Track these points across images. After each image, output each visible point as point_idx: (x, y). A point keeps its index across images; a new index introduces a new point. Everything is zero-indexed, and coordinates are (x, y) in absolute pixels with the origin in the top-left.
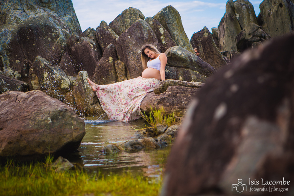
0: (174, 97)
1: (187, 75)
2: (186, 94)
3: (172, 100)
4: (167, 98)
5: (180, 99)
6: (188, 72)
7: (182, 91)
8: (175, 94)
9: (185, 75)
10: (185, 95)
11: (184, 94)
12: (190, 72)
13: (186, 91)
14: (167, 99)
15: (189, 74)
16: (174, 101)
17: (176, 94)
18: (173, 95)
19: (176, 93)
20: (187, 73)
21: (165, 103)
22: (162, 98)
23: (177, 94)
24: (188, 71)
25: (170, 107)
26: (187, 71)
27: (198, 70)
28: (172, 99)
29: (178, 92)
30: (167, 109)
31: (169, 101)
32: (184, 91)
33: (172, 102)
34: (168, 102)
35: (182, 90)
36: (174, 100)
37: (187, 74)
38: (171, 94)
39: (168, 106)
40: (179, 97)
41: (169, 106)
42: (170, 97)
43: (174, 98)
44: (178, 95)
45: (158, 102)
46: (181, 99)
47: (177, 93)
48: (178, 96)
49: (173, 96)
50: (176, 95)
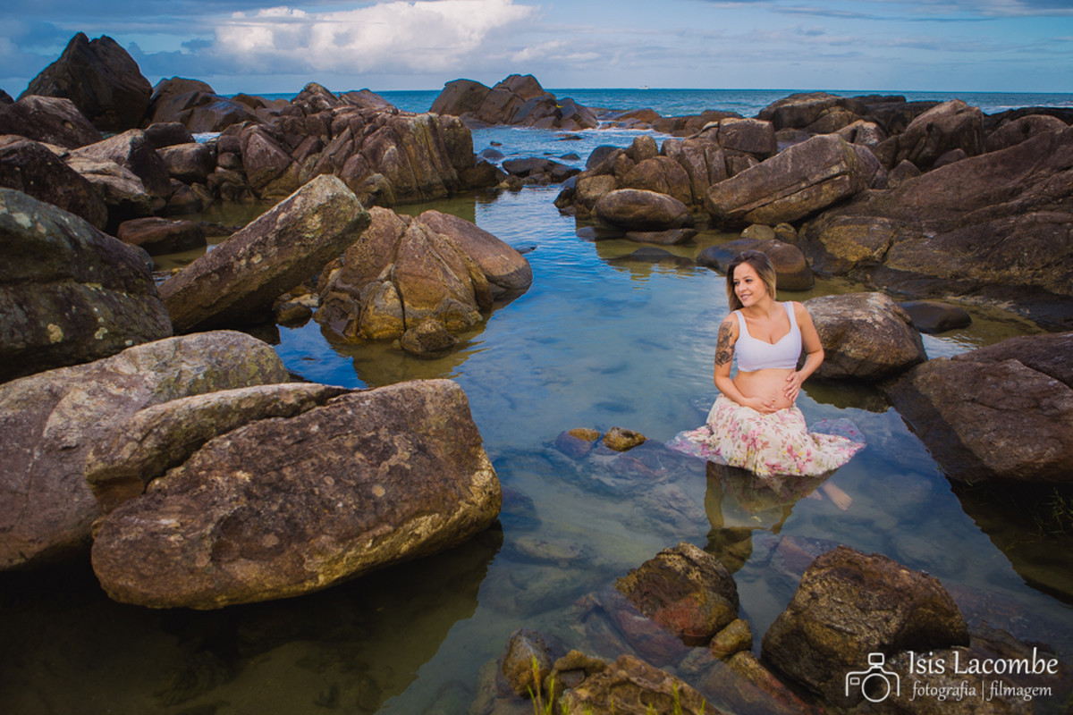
0: (277, 489)
1: (77, 309)
2: (316, 456)
3: (282, 509)
4: (247, 513)
5: (313, 492)
6: (75, 298)
7: (293, 444)
8: (273, 474)
9: (67, 314)
10: (315, 460)
11: (310, 458)
12: (81, 294)
13: (306, 438)
14: (250, 516)
15: (82, 306)
16: (292, 517)
17: (276, 470)
18: (269, 485)
19: (271, 467)
20: (70, 304)
21: (247, 540)
22: (221, 519)
23: (281, 468)
24: (72, 292)
25: (288, 552)
26: (67, 292)
27: (100, 277)
28: (275, 508)
29: (279, 461)
30: (279, 571)
31: (271, 523)
32: (300, 442)
33: (288, 521)
34: (267, 531)
35: (291, 442)
36: (289, 506)
37: (74, 308)
38: (253, 481)
39: (278, 551)
40: (298, 481)
41: (283, 551)
42: (257, 498)
43: (280, 501)
44: (288, 473)
45: (210, 551)
46: (316, 490)
47: (276, 466)
48: (295, 478)
49: (268, 489)
50: (282, 478)
